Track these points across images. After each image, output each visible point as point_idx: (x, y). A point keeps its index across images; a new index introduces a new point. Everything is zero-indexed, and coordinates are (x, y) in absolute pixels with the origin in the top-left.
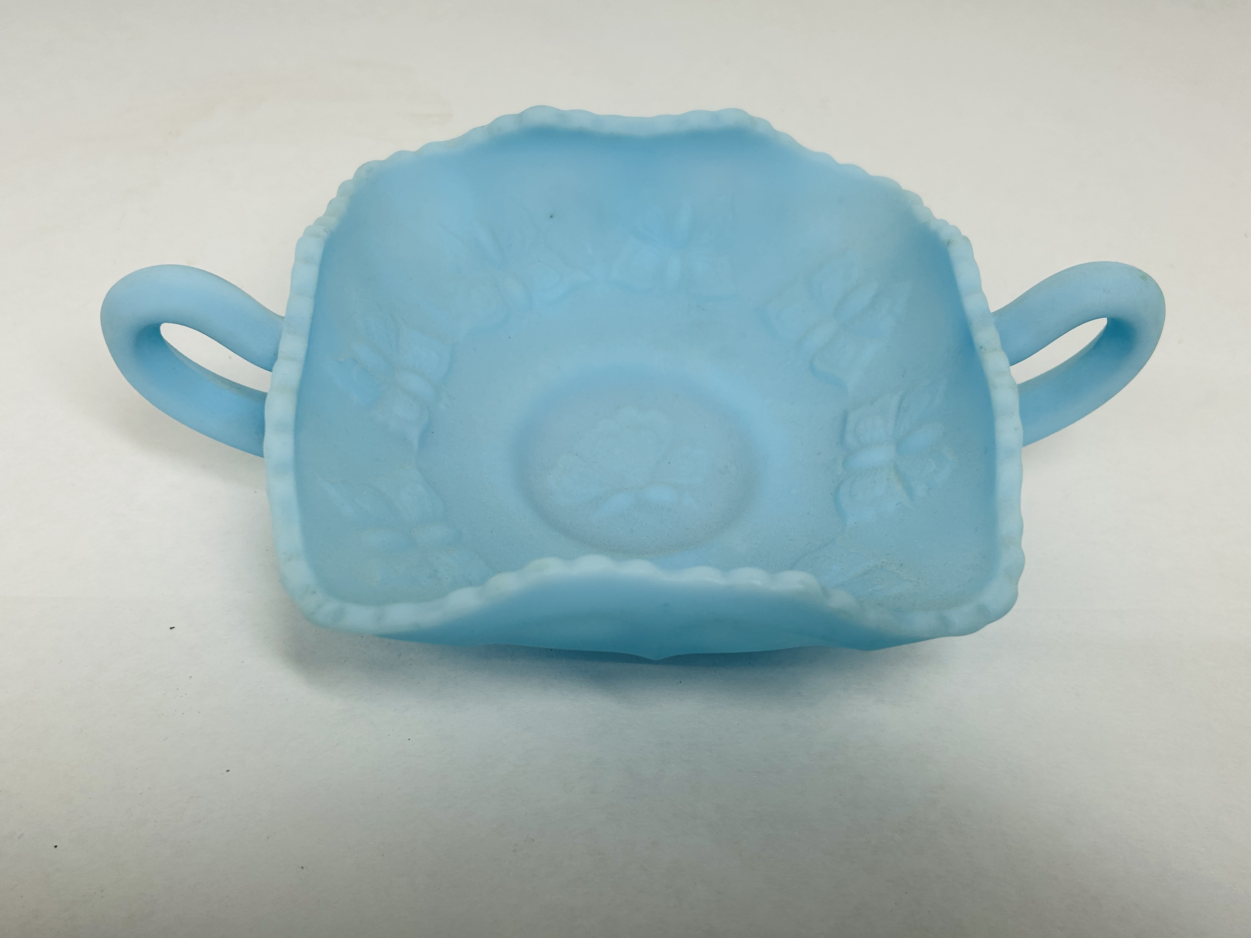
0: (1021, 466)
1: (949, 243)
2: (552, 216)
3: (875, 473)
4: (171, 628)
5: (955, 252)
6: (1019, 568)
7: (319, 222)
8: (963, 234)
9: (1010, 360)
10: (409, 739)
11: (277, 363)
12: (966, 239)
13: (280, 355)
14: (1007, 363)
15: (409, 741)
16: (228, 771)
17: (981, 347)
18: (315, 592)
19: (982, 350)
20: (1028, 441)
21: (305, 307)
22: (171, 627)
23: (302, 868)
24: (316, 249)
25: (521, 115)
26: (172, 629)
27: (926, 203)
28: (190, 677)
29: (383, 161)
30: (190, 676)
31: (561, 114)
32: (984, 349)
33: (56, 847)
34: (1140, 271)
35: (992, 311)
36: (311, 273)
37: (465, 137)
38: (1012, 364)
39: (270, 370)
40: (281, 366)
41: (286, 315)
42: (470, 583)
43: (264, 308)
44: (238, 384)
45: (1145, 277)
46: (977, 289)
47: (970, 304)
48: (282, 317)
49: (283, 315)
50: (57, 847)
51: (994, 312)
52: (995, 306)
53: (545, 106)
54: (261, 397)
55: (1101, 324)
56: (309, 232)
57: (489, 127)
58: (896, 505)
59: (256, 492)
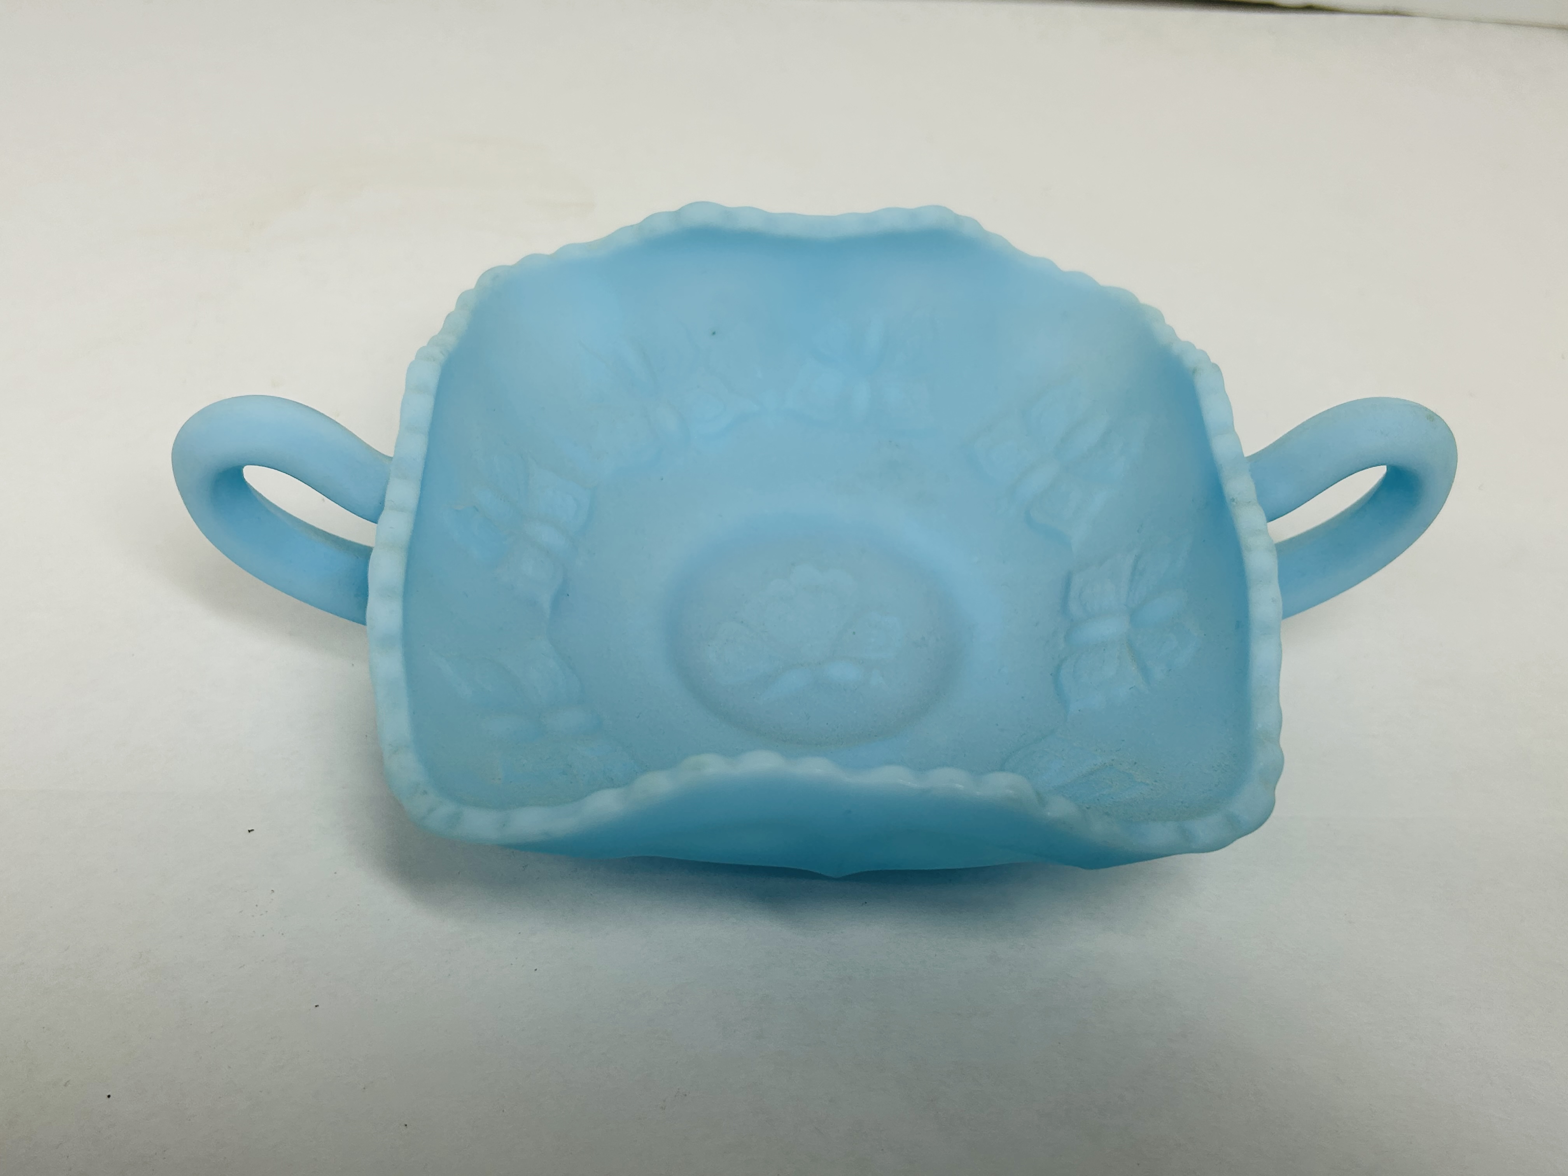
0: (1280, 645)
1: (1194, 371)
2: (714, 333)
3: (1104, 650)
4: (249, 831)
5: (1202, 382)
6: (1276, 770)
7: (433, 342)
8: (1213, 360)
9: (1267, 519)
10: (536, 970)
11: (384, 512)
12: (1216, 367)
13: (386, 504)
14: (1264, 518)
15: (536, 971)
16: (316, 1006)
17: (1233, 500)
18: (425, 792)
19: (1235, 504)
20: (1288, 612)
21: (417, 446)
22: (250, 829)
23: (406, 1125)
24: (430, 375)
25: (678, 213)
26: (251, 832)
27: (1169, 321)
28: (272, 891)
29: (512, 267)
30: (273, 889)
31: (728, 213)
32: (1236, 503)
33: (109, 1096)
34: (1426, 409)
35: (1246, 455)
36: (424, 404)
37: (610, 237)
38: (1270, 519)
39: (376, 523)
40: (387, 516)
41: (394, 455)
42: (612, 783)
43: (368, 447)
44: (334, 536)
45: (1432, 417)
46: (1229, 428)
47: (1220, 447)
48: (391, 457)
49: (392, 455)
50: (111, 1098)
51: (1248, 457)
52: (1249, 450)
53: (707, 203)
54: (364, 553)
55: (1378, 473)
56: (422, 355)
57: (640, 227)
58: (1130, 689)
59: (353, 665)
